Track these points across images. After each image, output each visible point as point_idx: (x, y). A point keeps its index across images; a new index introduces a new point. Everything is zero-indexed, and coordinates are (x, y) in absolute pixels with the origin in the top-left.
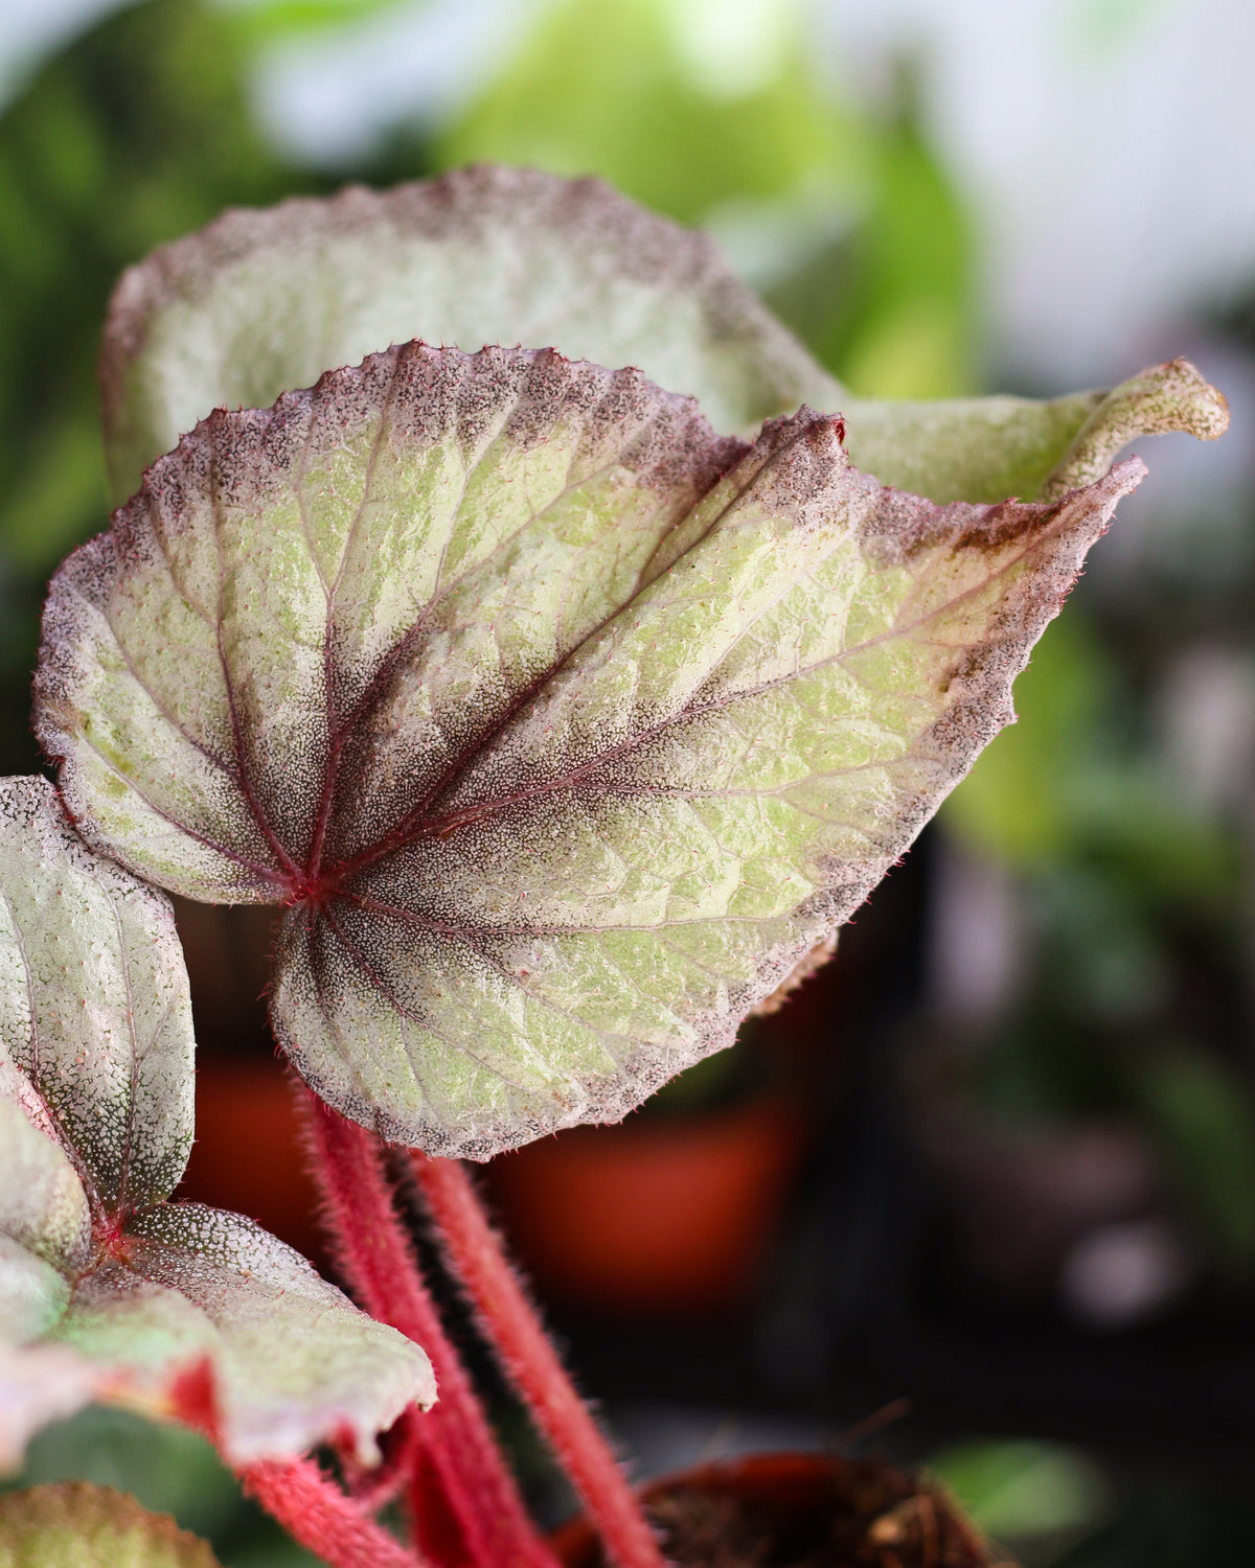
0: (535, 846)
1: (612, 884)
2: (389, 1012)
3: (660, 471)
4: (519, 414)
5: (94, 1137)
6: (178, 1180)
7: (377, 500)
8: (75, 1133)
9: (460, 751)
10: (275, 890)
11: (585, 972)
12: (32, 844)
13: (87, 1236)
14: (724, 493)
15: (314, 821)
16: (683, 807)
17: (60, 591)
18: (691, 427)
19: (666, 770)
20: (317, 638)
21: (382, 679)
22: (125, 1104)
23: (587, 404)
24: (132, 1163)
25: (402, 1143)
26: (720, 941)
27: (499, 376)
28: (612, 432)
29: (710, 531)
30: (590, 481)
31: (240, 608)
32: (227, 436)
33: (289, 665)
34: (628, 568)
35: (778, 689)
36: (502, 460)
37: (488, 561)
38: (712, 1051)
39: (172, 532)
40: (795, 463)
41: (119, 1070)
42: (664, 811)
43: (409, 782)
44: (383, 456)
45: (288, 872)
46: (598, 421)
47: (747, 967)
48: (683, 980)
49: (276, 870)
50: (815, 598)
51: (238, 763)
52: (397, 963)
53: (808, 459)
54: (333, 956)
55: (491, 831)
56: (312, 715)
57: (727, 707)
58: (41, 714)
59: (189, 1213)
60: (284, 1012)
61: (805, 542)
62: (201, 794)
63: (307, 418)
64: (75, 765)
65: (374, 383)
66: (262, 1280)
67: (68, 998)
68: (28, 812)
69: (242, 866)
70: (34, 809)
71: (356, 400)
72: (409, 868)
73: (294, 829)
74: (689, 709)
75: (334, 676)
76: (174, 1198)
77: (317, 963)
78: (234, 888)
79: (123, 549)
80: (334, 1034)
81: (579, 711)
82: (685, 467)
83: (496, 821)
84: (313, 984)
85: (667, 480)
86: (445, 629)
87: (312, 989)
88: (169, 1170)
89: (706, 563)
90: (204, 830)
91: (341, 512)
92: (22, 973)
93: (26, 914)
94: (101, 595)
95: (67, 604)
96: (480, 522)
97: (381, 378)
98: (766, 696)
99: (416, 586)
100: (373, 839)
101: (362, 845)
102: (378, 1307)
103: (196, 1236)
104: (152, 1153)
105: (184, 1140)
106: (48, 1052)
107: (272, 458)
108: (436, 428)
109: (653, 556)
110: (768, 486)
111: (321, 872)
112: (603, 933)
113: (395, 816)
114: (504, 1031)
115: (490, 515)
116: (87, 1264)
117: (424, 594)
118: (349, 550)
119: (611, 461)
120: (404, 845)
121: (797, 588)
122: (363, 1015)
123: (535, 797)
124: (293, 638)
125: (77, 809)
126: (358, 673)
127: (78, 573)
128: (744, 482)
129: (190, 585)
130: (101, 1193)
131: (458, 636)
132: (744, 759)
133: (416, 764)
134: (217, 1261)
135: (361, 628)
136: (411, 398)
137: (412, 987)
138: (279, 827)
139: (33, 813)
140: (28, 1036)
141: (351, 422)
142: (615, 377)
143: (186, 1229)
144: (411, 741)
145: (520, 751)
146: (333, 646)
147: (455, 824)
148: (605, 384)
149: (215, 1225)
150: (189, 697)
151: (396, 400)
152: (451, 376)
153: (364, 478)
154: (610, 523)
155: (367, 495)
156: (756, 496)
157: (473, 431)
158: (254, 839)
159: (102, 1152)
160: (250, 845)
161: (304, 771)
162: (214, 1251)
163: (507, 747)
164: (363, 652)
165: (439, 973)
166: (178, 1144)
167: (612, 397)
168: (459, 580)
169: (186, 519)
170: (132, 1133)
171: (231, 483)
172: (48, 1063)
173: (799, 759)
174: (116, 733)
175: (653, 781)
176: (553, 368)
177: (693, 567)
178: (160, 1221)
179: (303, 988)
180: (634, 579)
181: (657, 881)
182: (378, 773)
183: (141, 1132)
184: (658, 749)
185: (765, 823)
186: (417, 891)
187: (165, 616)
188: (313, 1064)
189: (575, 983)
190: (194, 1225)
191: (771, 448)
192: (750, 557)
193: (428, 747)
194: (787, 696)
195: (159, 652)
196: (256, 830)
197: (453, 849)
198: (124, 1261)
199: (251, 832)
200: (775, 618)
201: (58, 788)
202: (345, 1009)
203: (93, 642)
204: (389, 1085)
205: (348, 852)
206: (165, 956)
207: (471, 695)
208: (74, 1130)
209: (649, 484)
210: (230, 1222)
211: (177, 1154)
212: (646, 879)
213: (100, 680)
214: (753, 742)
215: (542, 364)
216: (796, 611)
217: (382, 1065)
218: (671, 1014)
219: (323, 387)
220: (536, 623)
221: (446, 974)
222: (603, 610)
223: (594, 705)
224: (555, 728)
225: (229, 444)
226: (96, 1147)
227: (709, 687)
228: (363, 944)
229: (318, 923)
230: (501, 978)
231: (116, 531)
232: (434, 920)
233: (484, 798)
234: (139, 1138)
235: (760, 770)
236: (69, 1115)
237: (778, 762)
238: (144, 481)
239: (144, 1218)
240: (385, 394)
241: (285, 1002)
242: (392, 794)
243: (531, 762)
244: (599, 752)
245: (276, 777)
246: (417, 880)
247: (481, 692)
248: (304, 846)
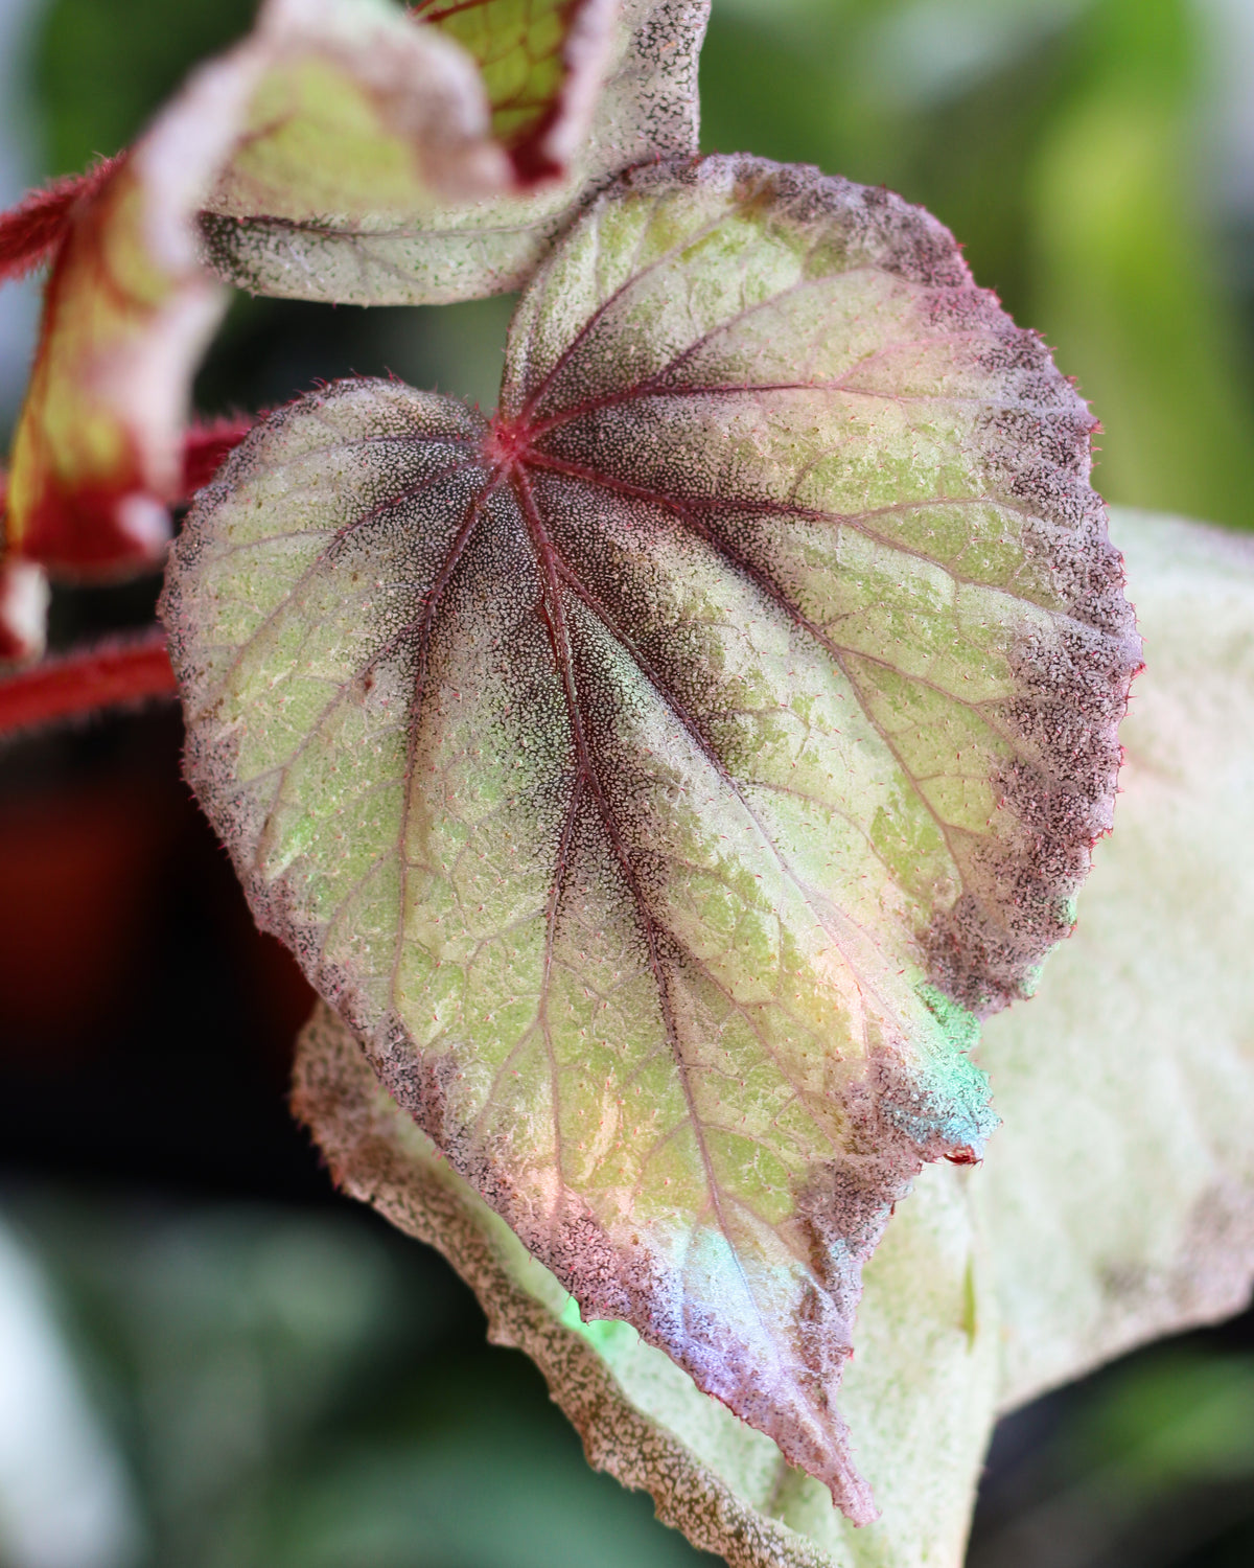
0: (513, 717)
1: (456, 802)
2: (344, 518)
4: (1036, 778)
7: (958, 592)
10: (516, 408)
11: (359, 757)
16: (538, 901)
19: (584, 888)
20: (804, 496)
23: (1038, 862)
26: (374, 924)
28: (1001, 888)
29: (861, 983)
30: (949, 854)
33: (774, 458)
35: (666, 1039)
36: (985, 750)
38: (251, 899)
39: (959, 350)
42: (534, 878)
43: (614, 580)
45: (533, 426)
46: (1017, 874)
47: (340, 953)
48: (335, 875)
49: (538, 411)
50: (768, 1098)
51: (671, 385)
52: (400, 535)
55: (537, 666)
56: (714, 478)
57: (650, 974)
60: (365, 395)
63: (1068, 523)
65: (1099, 610)
68: (655, 133)
69: (548, 371)
71: (1079, 585)
72: (510, 564)
73: (583, 439)
74: (654, 926)
75: (757, 511)
77: (417, 442)
78: (525, 356)
80: (329, 449)
81: (666, 793)
82: (951, 972)
83: (550, 675)
84: (392, 433)
85: (938, 948)
86: (794, 652)
87: (386, 431)
90: (598, 332)
91: (949, 547)
96: (916, 713)
97: (1103, 619)
98: (658, 1023)
99: (849, 624)
101: (550, 516)
108: (1031, 674)
112: (403, 785)
113: (578, 558)
114: (303, 651)
117: (840, 633)
118: (904, 551)
119: (969, 883)
121: (782, 1079)
122: (345, 487)
123: (571, 726)
124: (807, 468)
126: (755, 541)
129: (892, 360)
132: (583, 984)
133: (634, 591)
135: (810, 553)
137: (368, 548)
138: (588, 421)
139: (654, 139)
144: (662, 588)
145: (630, 712)
146: (795, 517)
147: (553, 625)
148: (1059, 887)
152: (1092, 700)
153: (987, 580)
155: (966, 582)
157: (1023, 718)
158: (578, 390)
160: (572, 384)
161: (648, 460)
163: (634, 699)
164: (782, 551)
165: (380, 583)
167: (1043, 894)
168: (851, 678)
169: (972, 369)
171: (1005, 424)
173: (578, 1052)
175: (573, 870)
179: (391, 421)
181: (454, 857)
182: (633, 547)
184: (610, 882)
185: (506, 1000)
186: (482, 570)
188: (298, 420)
193: (654, 608)
194: (655, 1048)
196: (589, 395)
197: (524, 618)
199: (587, 389)
200: (746, 1045)
202: (358, 467)
204: (259, 506)
207: (708, 669)
209: (936, 925)
212: (455, 842)
214: (604, 998)
216: (754, 1074)
217: (284, 499)
221: (378, 590)
223: (672, 812)
224: (651, 763)
227: (676, 955)
228: (429, 498)
230: (367, 658)
232: (445, 586)
235: (570, 1003)
237: (577, 1026)
242: (603, 558)
243: (613, 725)
244: (615, 809)
245: (646, 426)
246: (493, 571)
247: (709, 681)
248: (561, 449)
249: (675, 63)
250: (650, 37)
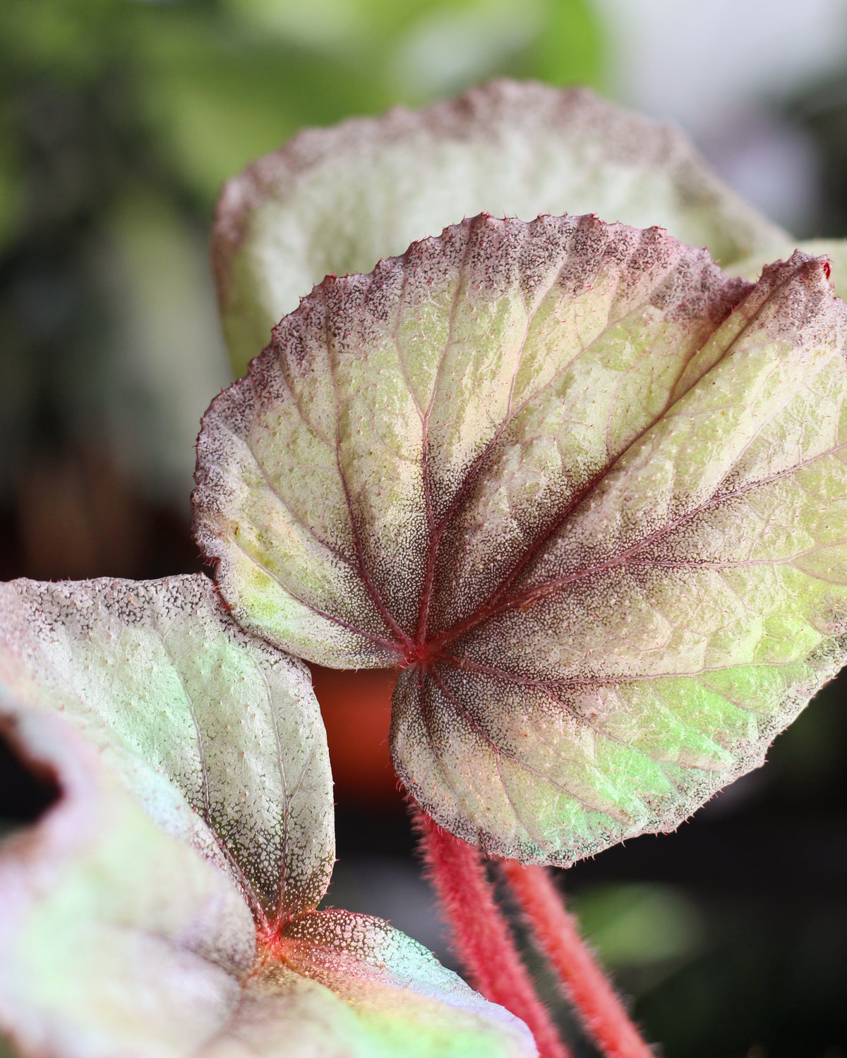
0: (597, 613)
1: (660, 640)
2: (487, 750)
3: (682, 307)
4: (569, 268)
5: (256, 860)
6: (324, 892)
7: (458, 342)
8: (241, 858)
9: (534, 539)
10: (391, 656)
11: (642, 712)
12: (197, 628)
13: (253, 943)
14: (735, 322)
15: (420, 599)
16: (714, 576)
17: (211, 425)
18: (705, 271)
19: (700, 547)
20: (416, 454)
21: (469, 484)
22: (280, 833)
23: (622, 258)
24: (287, 879)
25: (501, 855)
26: (748, 682)
27: (551, 238)
28: (643, 279)
29: (726, 354)
30: (627, 318)
31: (354, 433)
32: (337, 297)
33: (394, 477)
34: (661, 387)
35: (786, 478)
36: (557, 305)
37: (549, 386)
38: (746, 770)
39: (297, 375)
40: (792, 297)
41: (273, 805)
42: (699, 581)
43: (494, 566)
44: (462, 307)
45: (401, 641)
46: (631, 270)
47: (771, 703)
48: (721, 715)
49: (391, 640)
50: (813, 403)
51: (357, 556)
52: (492, 710)
53: (802, 292)
54: (439, 708)
55: (561, 602)
56: (414, 515)
57: (746, 495)
58: (200, 524)
59: (334, 918)
60: (402, 753)
61: (803, 360)
62: (329, 582)
63: (400, 280)
64: (228, 564)
65: (452, 249)
66: (395, 970)
67: (230, 750)
68: (192, 603)
69: (364, 638)
70: (197, 600)
71: (439, 263)
72: (497, 635)
73: (404, 606)
74: (716, 497)
75: (430, 482)
76: (321, 907)
77: (427, 714)
78: (358, 656)
79: (259, 390)
80: (442, 770)
81: (628, 503)
82: (702, 304)
83: (565, 594)
84: (425, 730)
85: (688, 314)
86: (517, 442)
87: (424, 735)
88: (316, 884)
89: (723, 381)
90: (333, 611)
91: (430, 353)
92: (193, 732)
93: (194, 685)
94: (243, 427)
95: (217, 436)
96: (541, 355)
97: (457, 245)
98: (777, 484)
99: (492, 409)
100: (467, 613)
101: (459, 618)
102: (485, 980)
103: (340, 936)
104: (302, 871)
105: (327, 859)
106: (217, 794)
107: (374, 312)
108: (503, 282)
109: (680, 376)
110: (771, 316)
111: (428, 640)
112: (654, 680)
113: (484, 593)
114: (578, 761)
115: (549, 350)
116: (254, 965)
117: (499, 414)
118: (438, 382)
119: (643, 302)
120: (493, 616)
121: (797, 396)
122: (466, 754)
123: (595, 574)
124: (397, 455)
125: (231, 599)
126: (449, 480)
127: (224, 411)
128: (751, 313)
129: (313, 416)
130: (264, 905)
131: (527, 447)
132: (761, 536)
133: (499, 551)
134: (358, 956)
135: (451, 444)
136: (482, 260)
137: (504, 730)
138: (392, 605)
139: (197, 604)
140: (200, 782)
141: (435, 280)
142: (644, 235)
143: (332, 931)
144: (494, 533)
145: (582, 537)
146: (429, 459)
147: (533, 598)
148: (636, 241)
149: (355, 927)
150: (316, 505)
151: (470, 262)
152: (513, 240)
153: (447, 324)
154: (644, 352)
155: (451, 338)
156: (762, 324)
157: (532, 283)
158: (372, 616)
159: (263, 872)
160: (369, 621)
161: (410, 561)
162: (355, 948)
163: (571, 535)
164: (453, 463)
165: (525, 718)
166: (323, 863)
167: (642, 251)
168: (527, 402)
169: (308, 364)
170: (286, 856)
171: (342, 334)
172: (217, 802)
173: (806, 534)
174: (260, 536)
175: (689, 556)
176: (594, 230)
177: (714, 383)
178: (311, 926)
179: (416, 734)
180: (666, 395)
181: (696, 637)
182: (469, 560)
183: (293, 854)
184: (692, 530)
185: (781, 586)
186: (504, 652)
187: (294, 442)
188: (427, 795)
189: (634, 721)
190: (338, 928)
191: (772, 285)
192: (760, 374)
193: (508, 537)
194: (793, 483)
195: (291, 470)
196: (373, 609)
197: (532, 618)
198: (284, 960)
199: (370, 610)
200: (781, 421)
201: (216, 583)
202: (452, 749)
203: (239, 465)
204: (489, 809)
205: (448, 623)
206: (306, 713)
207: (541, 493)
208: (239, 855)
209: (674, 318)
210: (367, 923)
211: (322, 871)
212: (687, 635)
213: (245, 495)
214: (768, 521)
215: (585, 227)
216: (798, 415)
217: (483, 793)
218: (712, 742)
219: (412, 255)
220: (590, 434)
221: (530, 719)
222: (643, 421)
223: (640, 498)
224: (610, 517)
225: (339, 303)
226: (258, 869)
227: (731, 479)
228: (463, 697)
229: (426, 681)
230: (575, 719)
231: (253, 376)
232: (519, 675)
233: (555, 576)
234: (292, 859)
235: (775, 544)
236: (235, 843)
237: (788, 537)
238: (273, 336)
239: (299, 924)
240: (461, 257)
241: (403, 745)
242: (481, 576)
243: (591, 546)
244: (645, 535)
245: (388, 566)
246: (504, 644)
247: (548, 491)
248: (412, 620)
249: (143, 596)
250: (129, 615)
